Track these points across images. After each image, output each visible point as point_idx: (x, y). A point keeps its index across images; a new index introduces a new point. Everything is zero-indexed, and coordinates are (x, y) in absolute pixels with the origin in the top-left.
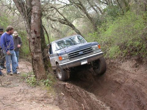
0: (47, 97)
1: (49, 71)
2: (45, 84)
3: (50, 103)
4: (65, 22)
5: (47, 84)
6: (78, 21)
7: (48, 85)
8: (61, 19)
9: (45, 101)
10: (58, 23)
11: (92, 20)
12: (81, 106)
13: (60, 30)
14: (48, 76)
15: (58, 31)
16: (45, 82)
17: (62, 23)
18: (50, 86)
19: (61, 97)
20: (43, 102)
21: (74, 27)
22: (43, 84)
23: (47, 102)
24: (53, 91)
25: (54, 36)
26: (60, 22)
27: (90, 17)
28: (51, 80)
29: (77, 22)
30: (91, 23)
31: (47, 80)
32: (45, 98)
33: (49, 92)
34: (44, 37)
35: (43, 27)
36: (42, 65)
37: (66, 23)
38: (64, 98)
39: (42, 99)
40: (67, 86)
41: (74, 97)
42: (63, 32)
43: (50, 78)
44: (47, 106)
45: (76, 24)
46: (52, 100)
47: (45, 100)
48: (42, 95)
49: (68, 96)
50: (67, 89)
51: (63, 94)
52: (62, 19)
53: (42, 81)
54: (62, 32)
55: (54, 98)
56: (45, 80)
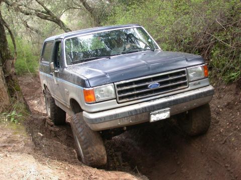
0: (13, 140)
1: (16, 97)
2: (9, 119)
3: (17, 151)
4: (47, 17)
5: (12, 119)
6: (71, 14)
7: (15, 121)
8: (40, 11)
9: (9, 148)
10: (36, 18)
11: (93, 12)
12: (72, 153)
13: (41, 30)
14: (15, 106)
15: (37, 31)
16: (9, 115)
17: (41, 18)
18: (19, 122)
19: (38, 140)
20: (5, 149)
21: (63, 24)
22: (7, 119)
23: (13, 150)
24: (24, 131)
25: (30, 41)
26: (38, 15)
27: (90, 7)
28: (21, 113)
29: (69, 17)
30: (92, 16)
31: (14, 113)
32: (9, 142)
33: (16, 133)
34: (6, 40)
35: (4, 22)
36: (3, 88)
37: (49, 18)
38: (44, 141)
39: (4, 145)
40: (49, 122)
41: (61, 139)
42: (45, 33)
43: (18, 109)
44: (12, 156)
45: (67, 20)
46: (21, 146)
47: (10, 146)
48: (5, 138)
49: (50, 138)
50: (49, 126)
51: (42, 135)
52: (43, 12)
53: (5, 115)
54: (43, 33)
55: (26, 142)
56: (9, 112)
